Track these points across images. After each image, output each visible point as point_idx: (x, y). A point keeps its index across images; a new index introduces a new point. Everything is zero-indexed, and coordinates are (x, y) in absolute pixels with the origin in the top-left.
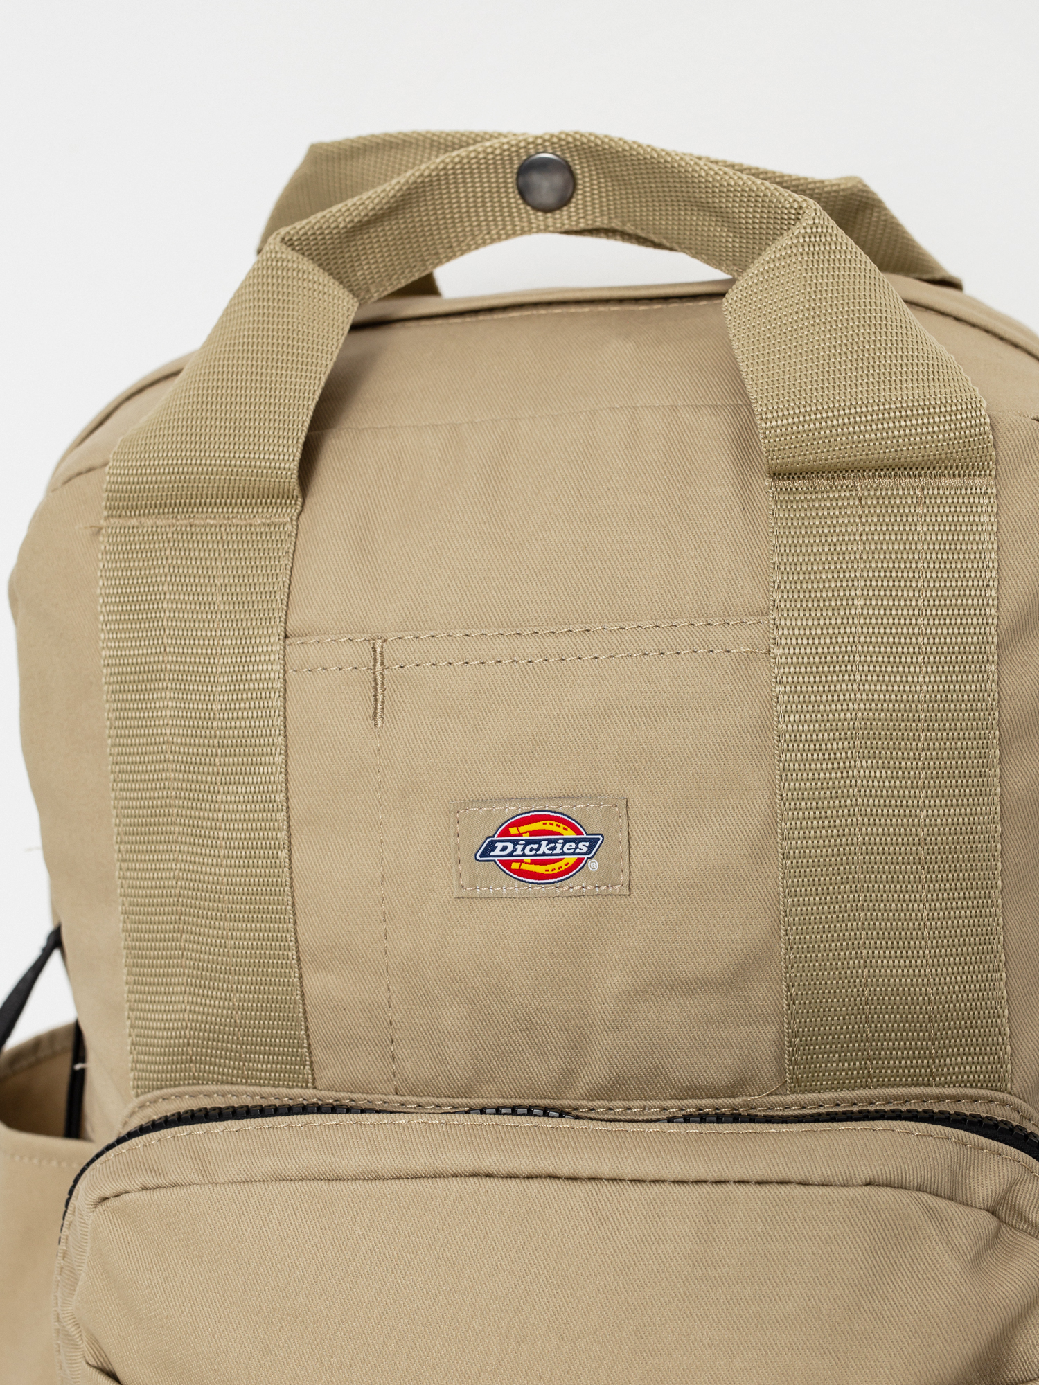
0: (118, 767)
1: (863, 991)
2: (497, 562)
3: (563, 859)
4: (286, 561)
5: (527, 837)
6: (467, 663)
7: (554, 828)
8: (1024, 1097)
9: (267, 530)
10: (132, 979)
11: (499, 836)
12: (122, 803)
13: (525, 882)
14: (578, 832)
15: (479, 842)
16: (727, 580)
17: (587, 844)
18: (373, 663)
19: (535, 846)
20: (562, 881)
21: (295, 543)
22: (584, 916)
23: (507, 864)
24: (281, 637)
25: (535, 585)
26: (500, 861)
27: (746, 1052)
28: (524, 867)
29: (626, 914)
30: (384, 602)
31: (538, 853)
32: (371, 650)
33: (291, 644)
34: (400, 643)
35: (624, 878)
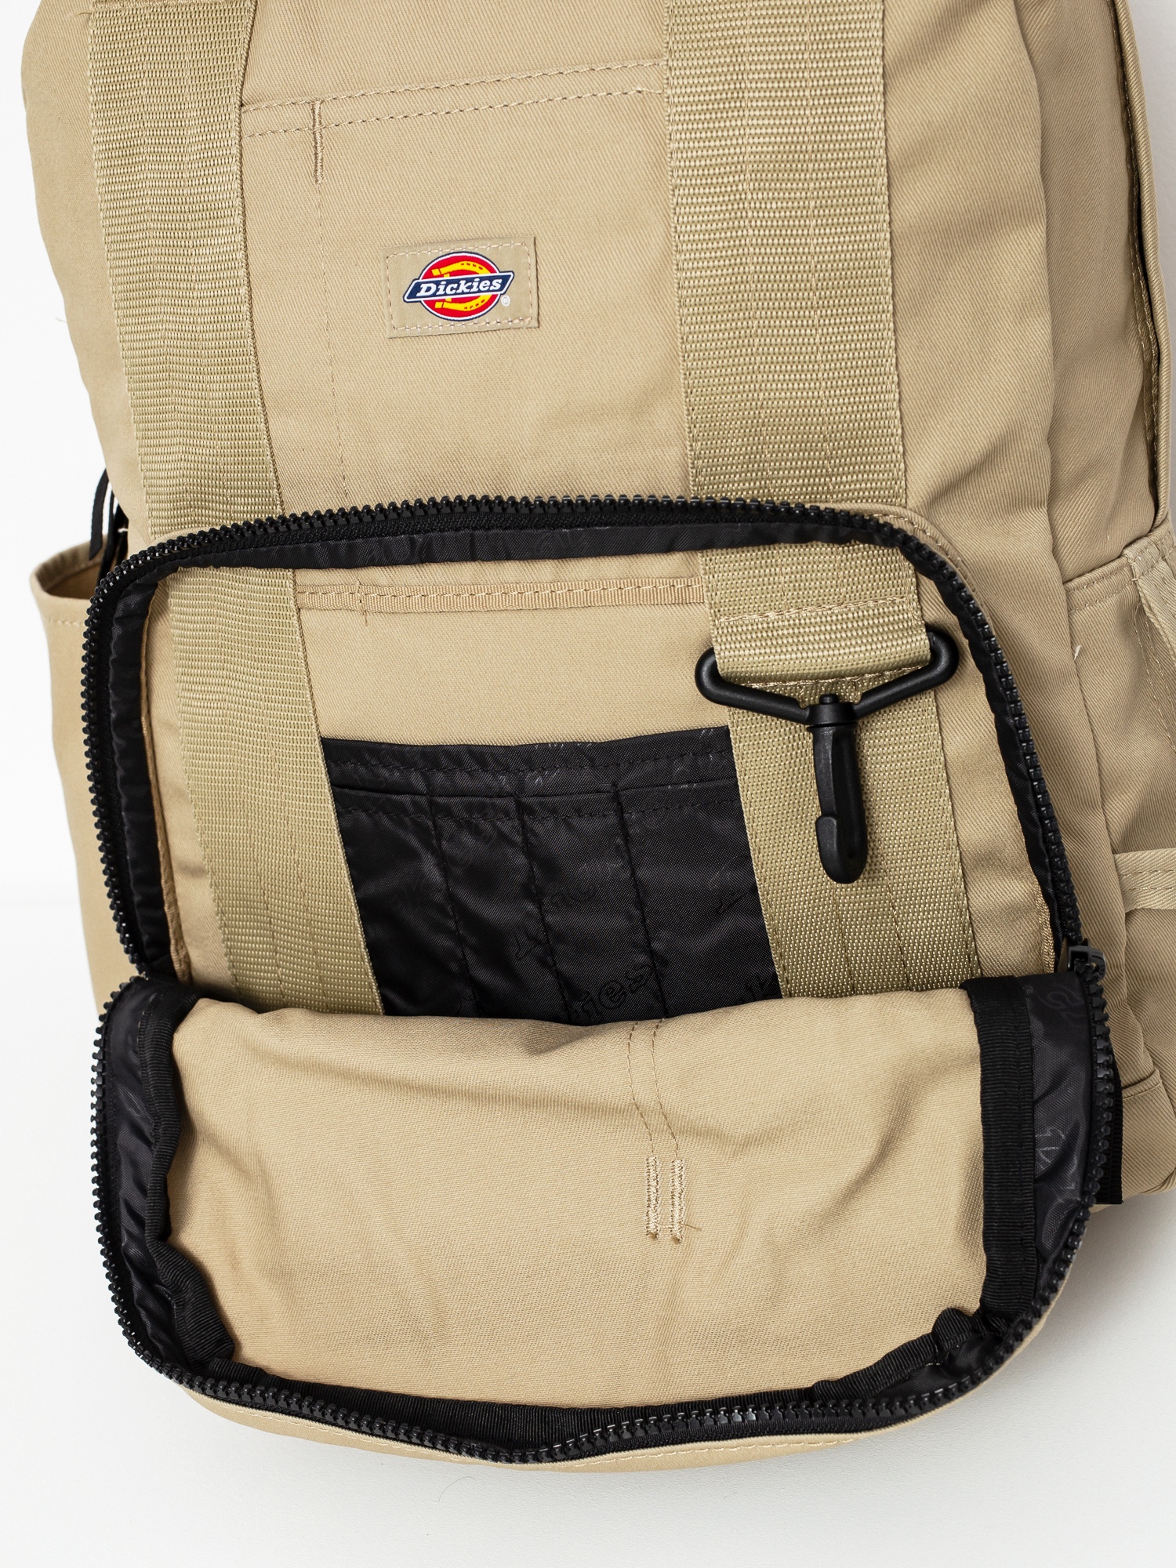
0: (110, 238)
1: (759, 413)
2: (420, 23)
3: (479, 296)
4: (245, 36)
5: (447, 277)
6: (392, 118)
7: (471, 268)
8: (920, 512)
9: (229, 7)
10: (140, 434)
11: (423, 278)
12: (116, 271)
13: (447, 319)
14: (492, 270)
15: (406, 284)
16: (626, 26)
17: (500, 281)
18: (312, 124)
19: (455, 286)
20: (479, 317)
21: (254, 18)
22: (501, 349)
23: (431, 304)
24: (237, 106)
25: (453, 42)
26: (425, 301)
27: (653, 474)
28: (447, 306)
29: (537, 346)
30: (323, 66)
31: (458, 291)
32: (310, 111)
33: (245, 112)
34: (335, 103)
35: (533, 311)
